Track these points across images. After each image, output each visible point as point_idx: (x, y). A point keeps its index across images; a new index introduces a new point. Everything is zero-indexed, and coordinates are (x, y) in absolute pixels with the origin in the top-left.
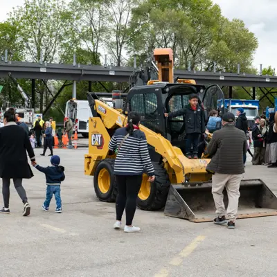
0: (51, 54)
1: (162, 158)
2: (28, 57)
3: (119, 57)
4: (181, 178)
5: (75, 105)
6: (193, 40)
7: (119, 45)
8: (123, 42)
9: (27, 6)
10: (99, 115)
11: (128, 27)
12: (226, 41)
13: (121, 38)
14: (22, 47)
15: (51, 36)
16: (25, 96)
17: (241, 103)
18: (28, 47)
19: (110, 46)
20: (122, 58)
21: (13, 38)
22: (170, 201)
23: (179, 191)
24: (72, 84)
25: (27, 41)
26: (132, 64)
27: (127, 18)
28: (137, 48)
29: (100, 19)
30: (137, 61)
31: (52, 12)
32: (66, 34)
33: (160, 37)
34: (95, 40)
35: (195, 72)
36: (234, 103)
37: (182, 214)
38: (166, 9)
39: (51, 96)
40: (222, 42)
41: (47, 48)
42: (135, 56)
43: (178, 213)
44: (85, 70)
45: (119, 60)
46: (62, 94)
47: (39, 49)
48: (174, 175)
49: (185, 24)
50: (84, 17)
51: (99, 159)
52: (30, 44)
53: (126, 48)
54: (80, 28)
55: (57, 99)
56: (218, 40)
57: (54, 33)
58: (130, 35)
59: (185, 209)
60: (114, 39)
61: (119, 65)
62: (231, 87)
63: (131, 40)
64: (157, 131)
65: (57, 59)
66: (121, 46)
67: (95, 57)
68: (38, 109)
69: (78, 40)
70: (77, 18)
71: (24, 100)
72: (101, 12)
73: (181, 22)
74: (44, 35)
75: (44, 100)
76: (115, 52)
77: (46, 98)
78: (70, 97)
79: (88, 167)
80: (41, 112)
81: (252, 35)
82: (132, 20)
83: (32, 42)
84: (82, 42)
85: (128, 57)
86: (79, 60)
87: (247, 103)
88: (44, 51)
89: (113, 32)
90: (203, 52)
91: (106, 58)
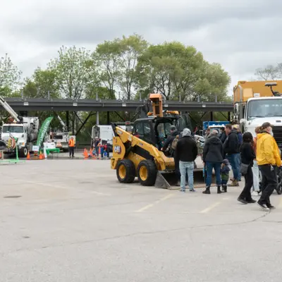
0: (79, 92)
1: (153, 157)
2: (63, 95)
3: (129, 93)
4: (163, 168)
5: (98, 129)
6: (183, 78)
7: (128, 84)
8: (131, 82)
9: (61, 58)
10: (118, 135)
11: (135, 70)
12: (207, 78)
13: (130, 79)
14: (58, 88)
15: (79, 79)
16: (63, 124)
17: (216, 124)
18: (63, 88)
19: (123, 84)
20: (131, 93)
21: (51, 82)
22: (158, 180)
23: (163, 174)
24: (96, 114)
25: (61, 83)
26: (139, 98)
27: (134, 64)
28: (142, 86)
29: (115, 65)
30: (142, 95)
31: (79, 62)
32: (90, 77)
33: (158, 77)
34: (111, 81)
35: (184, 102)
36: (211, 124)
37: (164, 186)
38: (163, 57)
39: (80, 123)
40: (205, 79)
41: (76, 89)
42: (141, 91)
43: (162, 186)
44: (105, 104)
45: (129, 95)
46: (88, 121)
47: (70, 89)
48: (160, 167)
49: (177, 67)
50: (103, 65)
51: (119, 160)
52: (64, 85)
53: (134, 86)
54: (100, 73)
55: (85, 125)
56: (202, 78)
57: (81, 77)
58: (136, 76)
59: (165, 183)
60: (125, 80)
61: (129, 98)
62: (211, 113)
63: (137, 79)
64: (150, 143)
65: (83, 96)
66: (130, 85)
67: (111, 93)
68: (71, 133)
69: (99, 81)
70: (98, 66)
71: (62, 126)
72: (115, 61)
73: (174, 65)
74: (74, 78)
75: (75, 125)
76: (126, 89)
77: (77, 124)
78: (95, 123)
79: (113, 165)
80: (73, 135)
81: (226, 74)
82: (138, 65)
83: (65, 83)
84: (102, 83)
85: (135, 93)
86: (100, 96)
87: (221, 124)
88: (74, 90)
89: (123, 75)
90: (191, 86)
91: (119, 94)
